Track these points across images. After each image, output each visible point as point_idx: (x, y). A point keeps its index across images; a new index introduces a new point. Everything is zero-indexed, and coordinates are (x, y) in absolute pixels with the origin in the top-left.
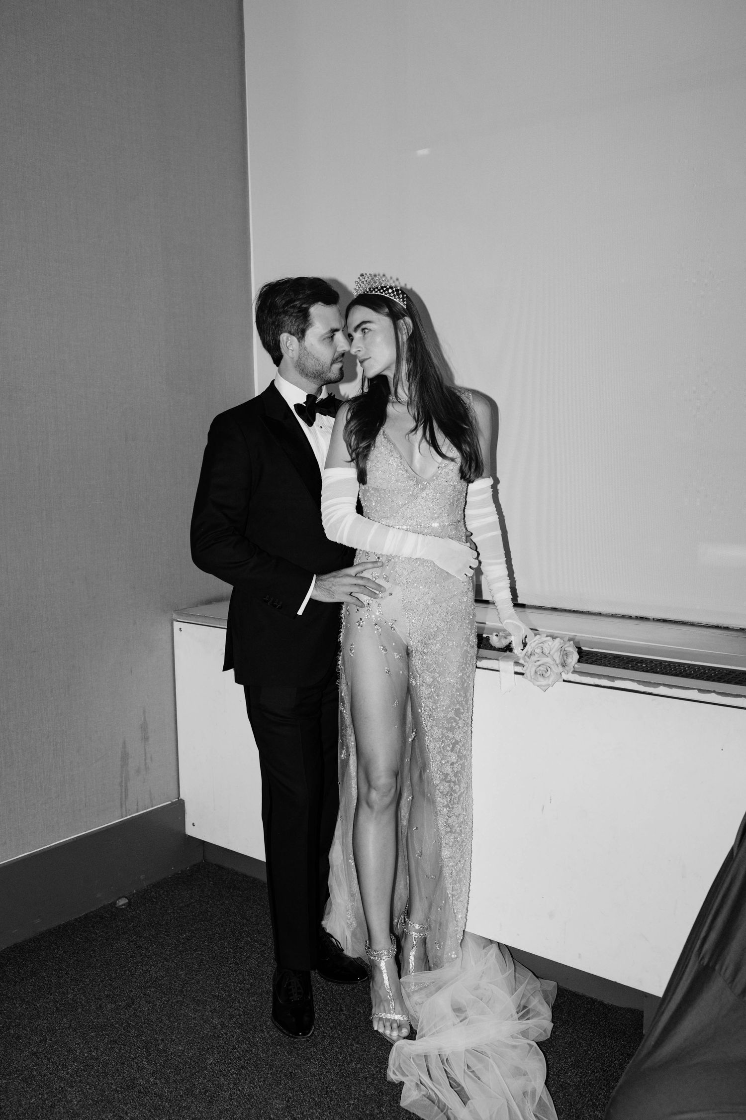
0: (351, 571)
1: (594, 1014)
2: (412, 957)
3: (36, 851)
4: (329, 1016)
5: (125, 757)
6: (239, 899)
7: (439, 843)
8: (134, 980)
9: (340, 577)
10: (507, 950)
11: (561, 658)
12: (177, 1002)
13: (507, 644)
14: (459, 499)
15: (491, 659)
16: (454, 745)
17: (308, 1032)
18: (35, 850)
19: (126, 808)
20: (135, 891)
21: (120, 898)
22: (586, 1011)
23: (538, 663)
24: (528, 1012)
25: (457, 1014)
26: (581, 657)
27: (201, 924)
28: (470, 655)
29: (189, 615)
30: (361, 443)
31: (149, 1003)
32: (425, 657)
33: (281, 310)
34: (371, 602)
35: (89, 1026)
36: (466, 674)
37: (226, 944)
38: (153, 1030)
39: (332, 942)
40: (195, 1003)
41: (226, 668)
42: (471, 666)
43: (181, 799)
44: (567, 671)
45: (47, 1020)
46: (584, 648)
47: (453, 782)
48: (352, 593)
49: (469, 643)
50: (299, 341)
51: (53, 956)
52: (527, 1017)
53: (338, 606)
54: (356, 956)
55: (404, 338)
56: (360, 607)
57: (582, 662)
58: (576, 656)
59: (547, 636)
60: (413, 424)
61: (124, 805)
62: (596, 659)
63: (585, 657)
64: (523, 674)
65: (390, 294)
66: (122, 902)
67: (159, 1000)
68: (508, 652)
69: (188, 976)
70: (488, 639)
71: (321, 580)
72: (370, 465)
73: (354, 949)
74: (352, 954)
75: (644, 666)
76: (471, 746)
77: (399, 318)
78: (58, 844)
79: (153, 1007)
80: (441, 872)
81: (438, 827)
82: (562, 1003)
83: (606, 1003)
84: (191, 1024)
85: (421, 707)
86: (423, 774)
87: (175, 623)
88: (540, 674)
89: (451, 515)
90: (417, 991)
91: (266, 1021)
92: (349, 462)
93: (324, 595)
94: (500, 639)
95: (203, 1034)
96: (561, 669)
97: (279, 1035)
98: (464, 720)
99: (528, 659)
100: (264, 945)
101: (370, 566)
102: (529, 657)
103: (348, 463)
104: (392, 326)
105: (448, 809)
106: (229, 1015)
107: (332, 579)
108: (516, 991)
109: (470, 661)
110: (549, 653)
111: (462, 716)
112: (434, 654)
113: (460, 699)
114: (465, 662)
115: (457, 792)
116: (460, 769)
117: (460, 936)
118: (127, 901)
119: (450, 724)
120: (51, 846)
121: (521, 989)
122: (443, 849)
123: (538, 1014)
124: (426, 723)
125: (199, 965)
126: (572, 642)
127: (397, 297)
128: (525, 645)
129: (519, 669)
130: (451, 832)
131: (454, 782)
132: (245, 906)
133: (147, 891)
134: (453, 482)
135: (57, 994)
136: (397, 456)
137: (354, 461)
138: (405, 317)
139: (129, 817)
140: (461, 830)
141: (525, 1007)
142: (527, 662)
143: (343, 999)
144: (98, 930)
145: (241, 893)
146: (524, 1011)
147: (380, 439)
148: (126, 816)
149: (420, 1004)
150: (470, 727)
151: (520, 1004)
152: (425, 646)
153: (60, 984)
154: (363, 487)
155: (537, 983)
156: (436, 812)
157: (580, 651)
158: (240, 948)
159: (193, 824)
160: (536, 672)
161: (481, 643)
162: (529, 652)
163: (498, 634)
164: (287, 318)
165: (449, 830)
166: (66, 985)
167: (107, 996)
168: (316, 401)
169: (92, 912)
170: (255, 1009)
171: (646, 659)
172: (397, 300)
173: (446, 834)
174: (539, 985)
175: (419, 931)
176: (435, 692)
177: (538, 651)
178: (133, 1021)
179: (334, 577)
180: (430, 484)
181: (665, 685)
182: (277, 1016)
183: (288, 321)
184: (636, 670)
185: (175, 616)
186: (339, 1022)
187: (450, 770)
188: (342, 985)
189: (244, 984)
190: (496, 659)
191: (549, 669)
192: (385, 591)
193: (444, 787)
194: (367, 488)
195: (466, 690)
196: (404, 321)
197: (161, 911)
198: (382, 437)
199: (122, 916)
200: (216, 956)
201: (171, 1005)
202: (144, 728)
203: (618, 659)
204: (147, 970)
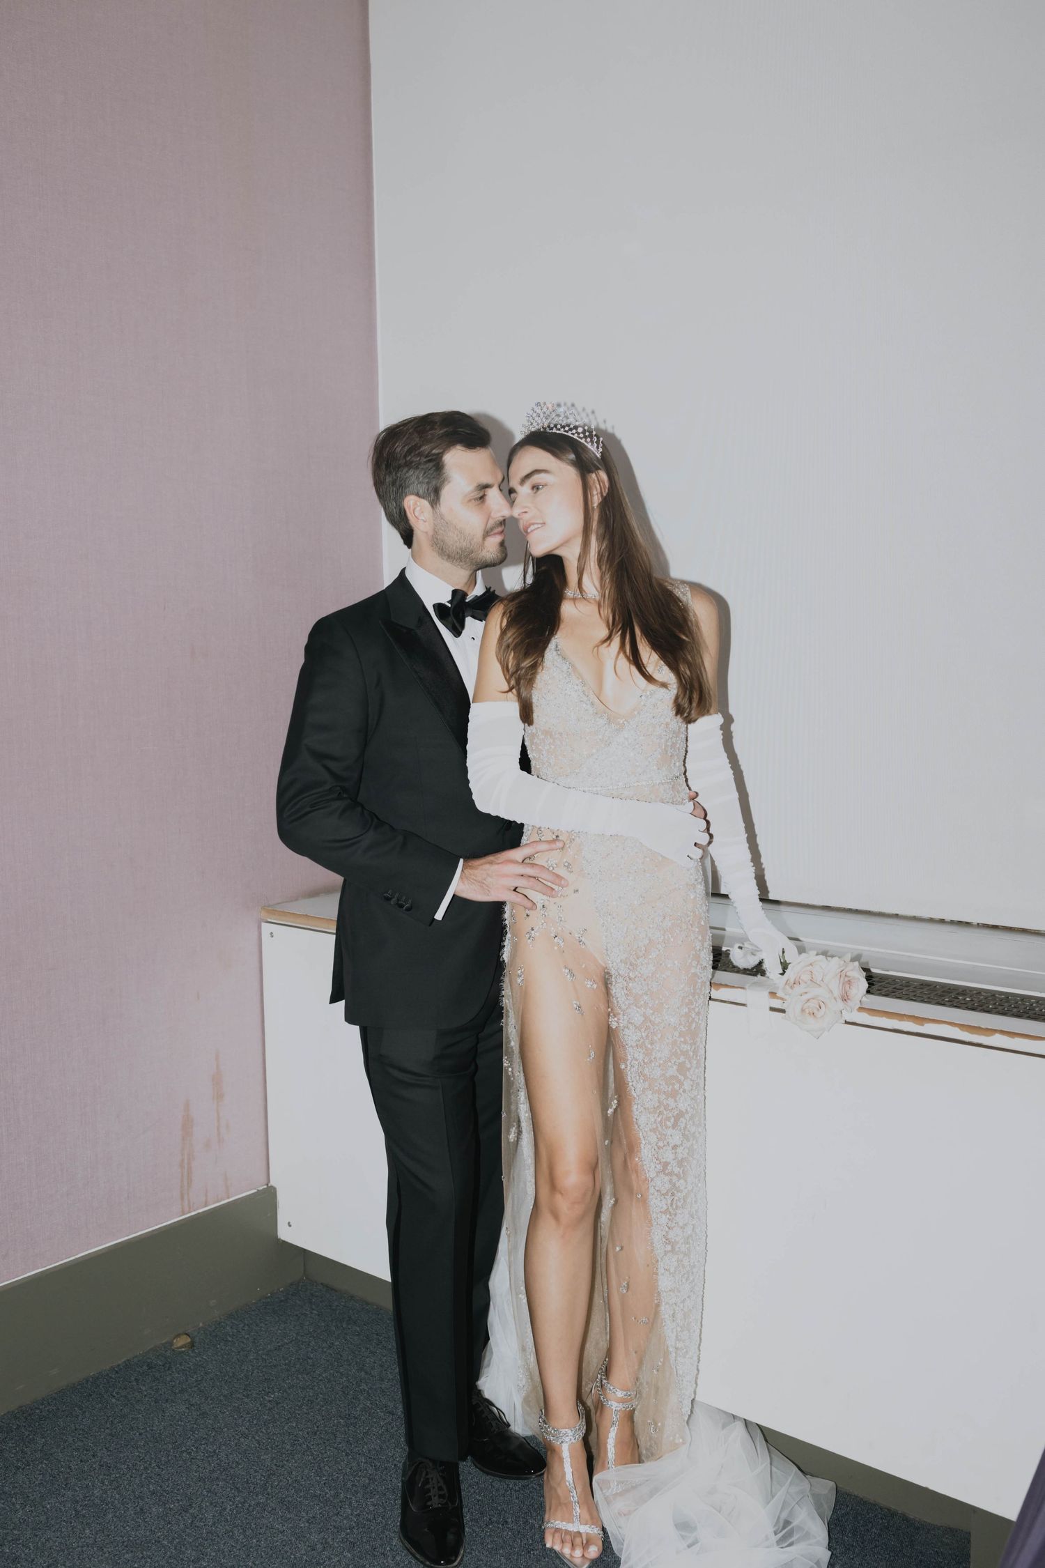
0: (516, 854)
1: (894, 1535)
2: (611, 1440)
3: (53, 1266)
4: (487, 1532)
5: (187, 1125)
6: (356, 1338)
7: (655, 1269)
8: (194, 1467)
9: (499, 864)
10: (759, 1431)
11: (841, 988)
12: (258, 1504)
13: (757, 962)
14: (673, 745)
15: (733, 987)
16: (677, 1118)
17: (453, 1558)
18: (51, 1264)
19: (189, 1201)
20: (201, 1325)
21: (178, 1336)
22: (881, 1529)
23: (805, 997)
24: (790, 1534)
25: (683, 1533)
26: (871, 984)
27: (297, 1378)
28: (699, 981)
29: (284, 914)
30: (522, 662)
31: (215, 1506)
32: (630, 985)
33: (402, 462)
34: (546, 904)
35: (123, 1542)
36: (694, 1009)
37: (334, 1410)
38: (219, 1550)
39: (492, 1412)
40: (285, 1507)
41: (334, 999)
42: (702, 997)
43: (272, 1187)
44: (851, 1007)
45: (61, 1531)
46: (873, 970)
47: (676, 1175)
48: (516, 888)
49: (698, 962)
50: (432, 506)
51: (75, 1426)
52: (790, 1541)
53: (498, 907)
54: (528, 1433)
55: (596, 500)
56: (529, 909)
57: (872, 994)
58: (864, 985)
59: (817, 955)
60: (604, 632)
61: (186, 1197)
62: (894, 988)
63: (876, 984)
64: (783, 1011)
65: (578, 434)
66: (182, 1341)
67: (230, 1500)
68: (759, 976)
69: (275, 1461)
70: (727, 954)
71: (472, 868)
72: (538, 697)
73: (525, 1422)
74: (523, 1430)
75: (968, 999)
76: (705, 1119)
77: (590, 471)
78: (86, 1255)
79: (220, 1513)
80: (657, 1313)
81: (652, 1243)
82: (843, 1516)
83: (912, 1517)
84: (277, 1542)
85: (625, 1060)
86: (628, 1159)
87: (264, 925)
88: (809, 1013)
89: (664, 769)
90: (620, 1494)
91: (391, 1539)
92: (505, 692)
93: (474, 890)
94: (745, 955)
95: (295, 1558)
96: (840, 1004)
97: (410, 1562)
98: (691, 1080)
99: (790, 991)
100: (391, 1413)
101: (544, 847)
102: (791, 987)
103: (504, 694)
104: (580, 483)
105: (668, 1216)
106: (335, 1527)
107: (487, 866)
108: (773, 1497)
109: (701, 989)
110: (822, 980)
111: (688, 1073)
112: (645, 980)
113: (685, 1047)
114: (692, 991)
115: (682, 1191)
116: (686, 1155)
117: (687, 1410)
118: (189, 1340)
119: (671, 1087)
120: (77, 1259)
121: (781, 1494)
122: (660, 1277)
123: (807, 1536)
124: (634, 1085)
125: (293, 1445)
126: (856, 964)
127: (589, 440)
128: (785, 966)
129: (777, 1004)
130: (673, 1250)
131: (678, 1176)
132: (364, 1350)
133: (219, 1324)
134: (665, 719)
135: (77, 1489)
136: (577, 682)
137: (514, 691)
138: (599, 471)
139: (193, 1214)
140: (689, 1249)
141: (787, 1523)
142: (790, 995)
143: (508, 1505)
144: (144, 1385)
145: (358, 1329)
146: (786, 1532)
147: (550, 654)
148: (190, 1212)
149: (624, 1515)
150: (702, 1091)
151: (779, 1517)
152: (631, 967)
153: (84, 1472)
154: (529, 729)
155: (805, 1484)
156: (650, 1221)
157: (870, 977)
158: (355, 1418)
159: (289, 1223)
160: (803, 1011)
161: (718, 961)
162: (792, 981)
163: (741, 946)
164: (411, 472)
165: (669, 1248)
166: (92, 1473)
167: (153, 1493)
168: (466, 599)
169: (136, 1357)
170: (374, 1519)
171: (972, 989)
172: (589, 446)
173: (665, 1255)
174: (808, 1487)
175: (622, 1401)
176: (647, 1036)
177: (806, 977)
178: (188, 1535)
179: (491, 863)
180: (628, 722)
181: (1003, 1032)
182: (408, 1531)
183: (415, 478)
184: (956, 1007)
185: (263, 915)
186: (501, 1541)
187: (672, 1156)
188: (507, 1481)
189: (360, 1477)
190: (741, 988)
191: (822, 1005)
192: (567, 885)
193: (661, 1183)
194: (534, 731)
195: (694, 1033)
196: (596, 475)
197: (238, 1357)
198: (555, 653)
199: (181, 1364)
200: (318, 1431)
201: (248, 1509)
202: (217, 1080)
203: (928, 988)
204: (214, 1451)
